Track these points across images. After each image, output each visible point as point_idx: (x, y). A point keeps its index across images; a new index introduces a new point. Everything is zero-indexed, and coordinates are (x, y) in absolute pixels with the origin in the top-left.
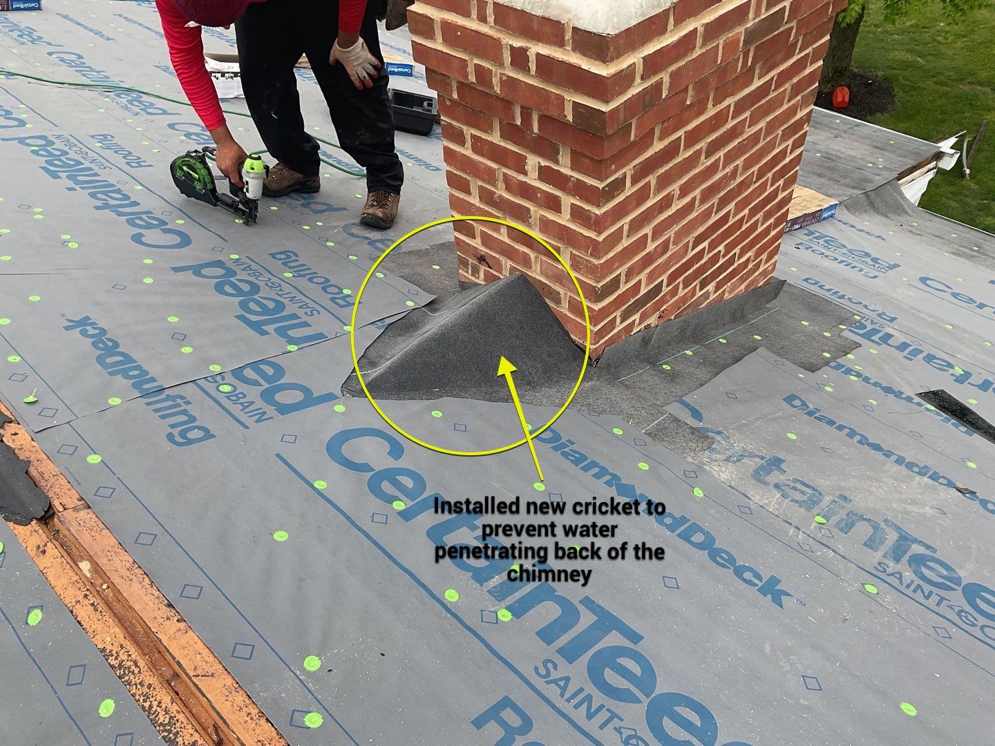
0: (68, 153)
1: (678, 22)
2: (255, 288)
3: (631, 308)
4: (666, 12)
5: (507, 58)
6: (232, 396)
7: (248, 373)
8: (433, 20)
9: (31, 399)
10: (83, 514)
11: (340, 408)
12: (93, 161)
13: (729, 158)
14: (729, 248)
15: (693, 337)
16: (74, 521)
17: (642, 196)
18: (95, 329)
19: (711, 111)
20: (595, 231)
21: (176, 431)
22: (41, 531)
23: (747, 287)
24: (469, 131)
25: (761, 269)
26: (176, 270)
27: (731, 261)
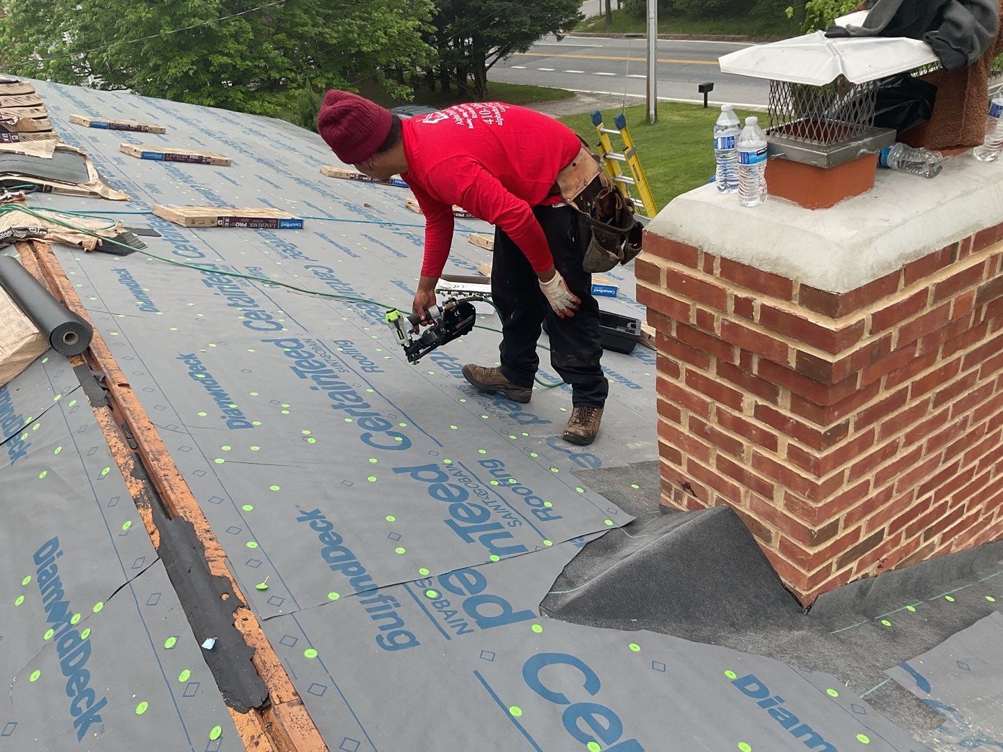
0: (314, 356)
1: (910, 281)
2: (464, 494)
3: (849, 555)
4: (897, 274)
5: (731, 306)
6: (437, 602)
7: (454, 580)
8: (659, 269)
9: (263, 586)
10: (296, 708)
11: (537, 628)
12: (334, 364)
13: (959, 409)
14: (957, 500)
15: (915, 592)
16: (289, 716)
17: (865, 442)
18: (323, 522)
19: (940, 364)
20: (815, 474)
21: (385, 634)
22: (257, 722)
23: (977, 541)
24: (684, 366)
25: (993, 523)
26: (397, 470)
27: (959, 513)
